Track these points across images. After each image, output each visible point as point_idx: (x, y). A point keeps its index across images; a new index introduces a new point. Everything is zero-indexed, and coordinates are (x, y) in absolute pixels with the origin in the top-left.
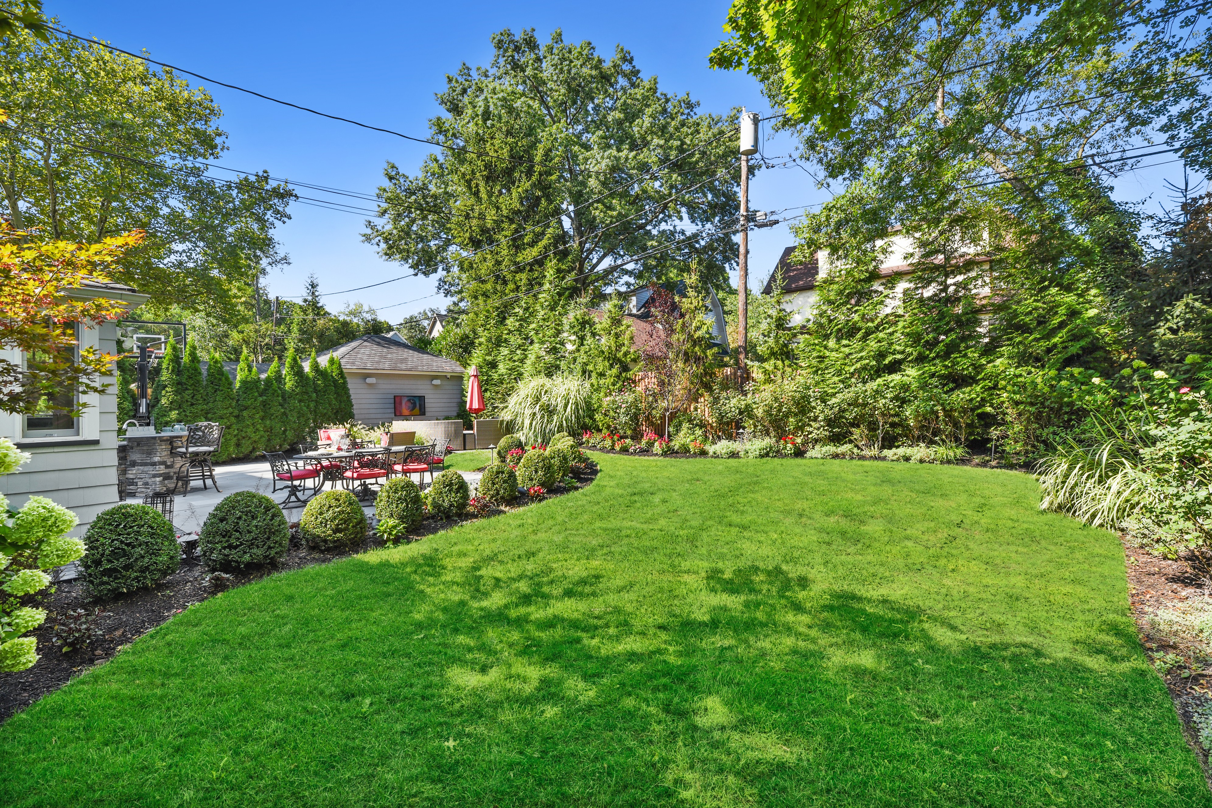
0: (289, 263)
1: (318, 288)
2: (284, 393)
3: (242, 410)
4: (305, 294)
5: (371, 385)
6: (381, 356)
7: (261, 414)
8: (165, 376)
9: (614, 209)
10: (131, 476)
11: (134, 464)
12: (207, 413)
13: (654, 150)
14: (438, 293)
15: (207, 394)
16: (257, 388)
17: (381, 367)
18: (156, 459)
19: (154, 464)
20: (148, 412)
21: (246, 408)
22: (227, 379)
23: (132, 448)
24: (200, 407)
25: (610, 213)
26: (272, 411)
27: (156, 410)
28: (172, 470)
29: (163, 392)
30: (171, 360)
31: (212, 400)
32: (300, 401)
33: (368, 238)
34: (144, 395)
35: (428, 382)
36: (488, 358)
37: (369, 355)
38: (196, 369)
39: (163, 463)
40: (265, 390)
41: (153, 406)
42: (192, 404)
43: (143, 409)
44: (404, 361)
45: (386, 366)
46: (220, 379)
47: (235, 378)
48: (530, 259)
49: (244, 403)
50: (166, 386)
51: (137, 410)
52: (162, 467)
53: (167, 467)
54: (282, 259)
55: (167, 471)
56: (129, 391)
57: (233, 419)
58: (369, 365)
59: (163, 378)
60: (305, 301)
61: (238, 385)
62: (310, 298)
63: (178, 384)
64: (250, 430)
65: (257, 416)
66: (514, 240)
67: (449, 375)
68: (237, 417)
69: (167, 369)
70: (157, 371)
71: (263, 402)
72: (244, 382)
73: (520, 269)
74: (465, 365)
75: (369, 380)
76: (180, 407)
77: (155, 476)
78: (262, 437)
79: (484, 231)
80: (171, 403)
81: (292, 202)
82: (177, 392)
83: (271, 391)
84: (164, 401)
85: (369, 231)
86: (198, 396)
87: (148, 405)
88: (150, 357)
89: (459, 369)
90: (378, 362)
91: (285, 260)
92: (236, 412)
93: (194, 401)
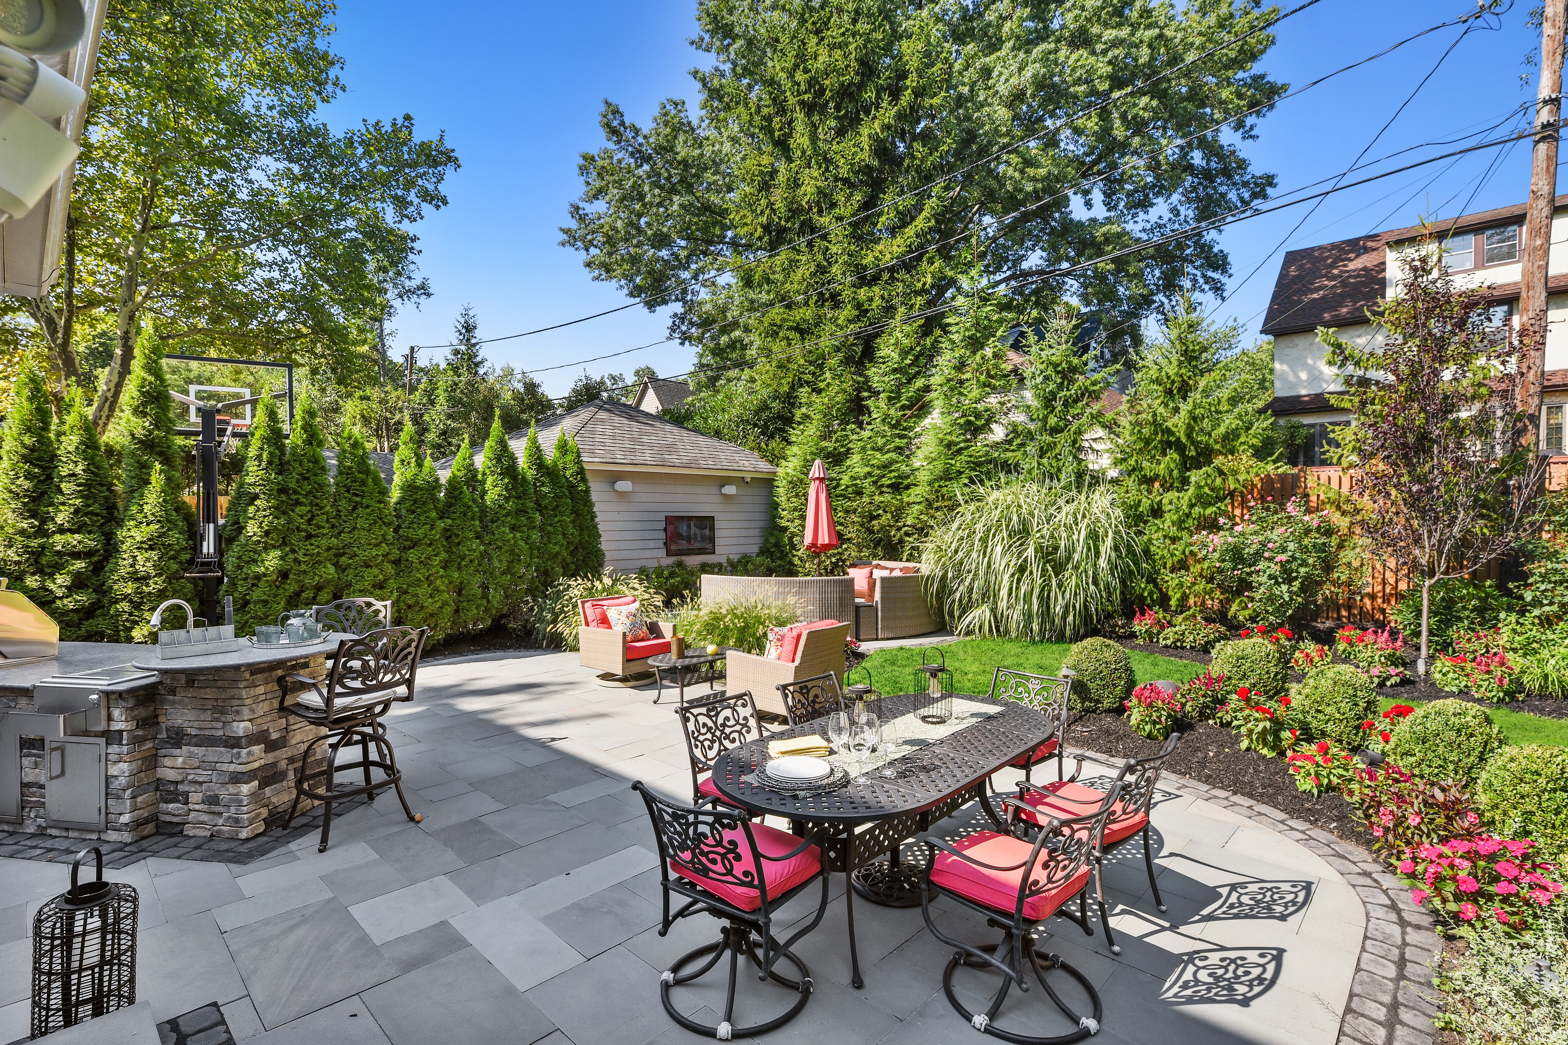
0: (429, 295)
1: (477, 333)
2: (483, 509)
3: (405, 549)
4: (455, 342)
5: (622, 494)
6: (632, 439)
7: (444, 555)
8: (253, 473)
9: (1037, 166)
10: (171, 775)
11: (178, 738)
12: (338, 555)
13: (1104, 52)
14: (670, 338)
15: (338, 516)
16: (435, 500)
17: (639, 459)
18: (241, 728)
19: (233, 743)
20: (220, 551)
21: (415, 544)
22: (377, 480)
23: (173, 691)
24: (324, 542)
25: (1031, 171)
26: (463, 550)
27: (236, 548)
28: (283, 754)
29: (252, 509)
30: (266, 440)
31: (347, 527)
32: (513, 528)
33: (571, 238)
34: (210, 517)
35: (714, 490)
36: (824, 444)
37: (613, 437)
38: (316, 460)
39: (260, 738)
40: (450, 505)
41: (231, 540)
42: (309, 537)
43: (208, 547)
44: (671, 448)
45: (648, 457)
46: (364, 483)
47: (390, 481)
48: (887, 260)
49: (411, 533)
50: (256, 497)
51: (196, 549)
52: (257, 749)
53: (271, 746)
54: (419, 288)
55: (270, 758)
56: (180, 508)
57: (389, 569)
58: (619, 457)
59: (249, 480)
60: (456, 352)
61: (395, 494)
62: (463, 348)
63: (281, 491)
64: (423, 590)
65: (436, 561)
66: (855, 225)
67: (748, 477)
68: (396, 562)
69: (259, 458)
70: (237, 464)
71: (446, 530)
72: (410, 488)
73: (865, 280)
74: (775, 459)
75: (622, 486)
76: (284, 543)
77: (237, 779)
78: (445, 604)
79: (794, 211)
80: (267, 533)
81: (449, 171)
82: (279, 510)
83: (458, 508)
84: (252, 528)
85: (573, 224)
86: (321, 520)
87: (219, 538)
88: (222, 432)
89: (764, 466)
90: (632, 451)
91: (423, 290)
92: (395, 553)
93: (311, 529)
